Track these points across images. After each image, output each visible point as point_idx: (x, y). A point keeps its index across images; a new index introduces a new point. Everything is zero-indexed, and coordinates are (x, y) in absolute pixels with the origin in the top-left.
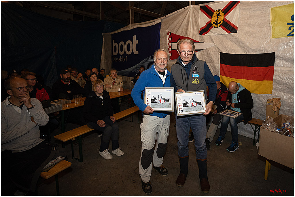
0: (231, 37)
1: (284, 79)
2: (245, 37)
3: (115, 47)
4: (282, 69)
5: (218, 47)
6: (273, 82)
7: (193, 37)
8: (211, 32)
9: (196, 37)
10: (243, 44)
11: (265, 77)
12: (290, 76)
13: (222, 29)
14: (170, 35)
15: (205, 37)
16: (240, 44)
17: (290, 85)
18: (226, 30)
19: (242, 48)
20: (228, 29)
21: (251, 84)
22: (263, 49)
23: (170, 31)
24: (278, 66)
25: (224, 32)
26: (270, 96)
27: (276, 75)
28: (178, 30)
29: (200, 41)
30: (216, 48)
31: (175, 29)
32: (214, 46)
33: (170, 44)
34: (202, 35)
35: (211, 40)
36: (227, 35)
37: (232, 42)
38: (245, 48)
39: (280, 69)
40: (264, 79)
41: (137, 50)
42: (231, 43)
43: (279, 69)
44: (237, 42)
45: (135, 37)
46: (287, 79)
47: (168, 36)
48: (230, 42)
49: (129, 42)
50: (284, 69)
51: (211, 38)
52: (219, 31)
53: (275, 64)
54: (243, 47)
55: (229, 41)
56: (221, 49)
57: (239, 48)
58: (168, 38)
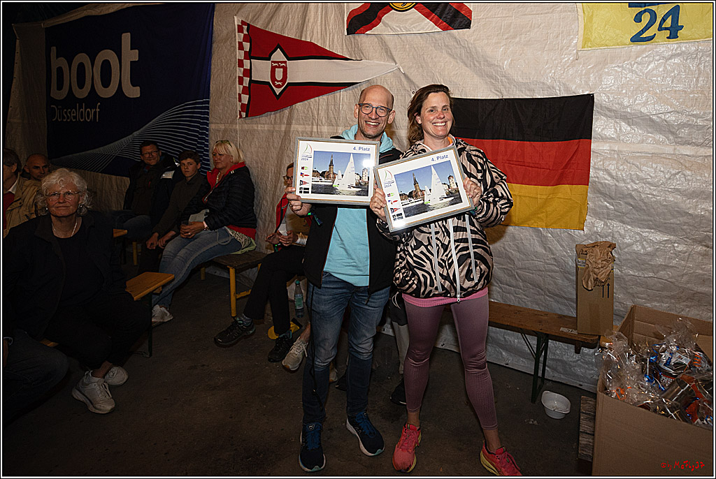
0: (453, 43)
1: (624, 181)
2: (497, 43)
3: (60, 70)
4: (616, 149)
5: (409, 75)
6: (589, 190)
7: (324, 42)
8: (385, 24)
9: (335, 39)
10: (490, 65)
11: (562, 174)
12: (642, 171)
13: (420, 17)
14: (245, 32)
15: (366, 40)
16: (480, 64)
17: (642, 200)
18: (434, 20)
19: (488, 80)
20: (440, 17)
21: (518, 197)
22: (556, 85)
23: (246, 18)
24: (602, 138)
25: (428, 25)
26: (582, 236)
27: (598, 169)
28: (272, 17)
29: (351, 55)
30: (403, 77)
31: (264, 11)
32: (397, 72)
33: (247, 63)
34: (356, 36)
35: (387, 52)
36: (437, 36)
37: (454, 58)
38: (496, 80)
39: (608, 148)
40: (559, 182)
41: (134, 86)
42: (451, 62)
43: (606, 147)
44: (472, 59)
45: (126, 38)
46: (633, 181)
47: (239, 37)
48: (448, 58)
49: (108, 55)
50: (620, 149)
51: (387, 46)
52: (410, 22)
53: (595, 131)
54: (491, 77)
55: (445, 55)
56: (417, 83)
57: (477, 79)
58: (240, 44)
